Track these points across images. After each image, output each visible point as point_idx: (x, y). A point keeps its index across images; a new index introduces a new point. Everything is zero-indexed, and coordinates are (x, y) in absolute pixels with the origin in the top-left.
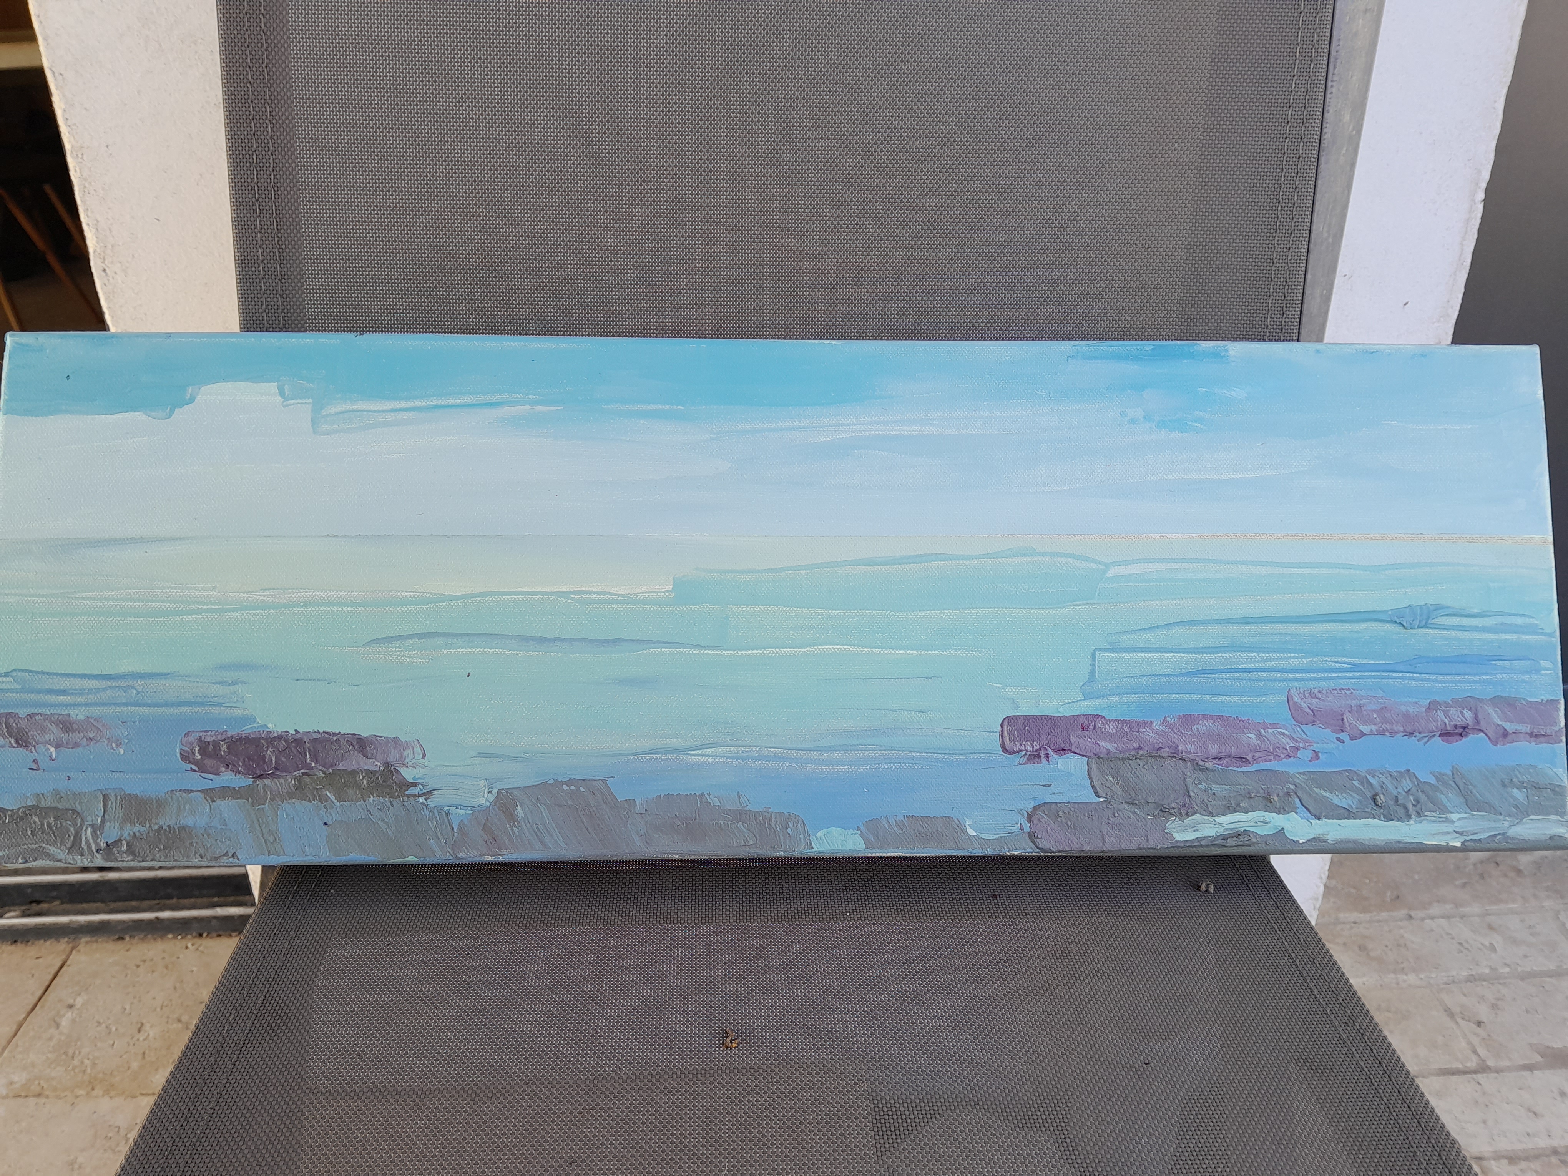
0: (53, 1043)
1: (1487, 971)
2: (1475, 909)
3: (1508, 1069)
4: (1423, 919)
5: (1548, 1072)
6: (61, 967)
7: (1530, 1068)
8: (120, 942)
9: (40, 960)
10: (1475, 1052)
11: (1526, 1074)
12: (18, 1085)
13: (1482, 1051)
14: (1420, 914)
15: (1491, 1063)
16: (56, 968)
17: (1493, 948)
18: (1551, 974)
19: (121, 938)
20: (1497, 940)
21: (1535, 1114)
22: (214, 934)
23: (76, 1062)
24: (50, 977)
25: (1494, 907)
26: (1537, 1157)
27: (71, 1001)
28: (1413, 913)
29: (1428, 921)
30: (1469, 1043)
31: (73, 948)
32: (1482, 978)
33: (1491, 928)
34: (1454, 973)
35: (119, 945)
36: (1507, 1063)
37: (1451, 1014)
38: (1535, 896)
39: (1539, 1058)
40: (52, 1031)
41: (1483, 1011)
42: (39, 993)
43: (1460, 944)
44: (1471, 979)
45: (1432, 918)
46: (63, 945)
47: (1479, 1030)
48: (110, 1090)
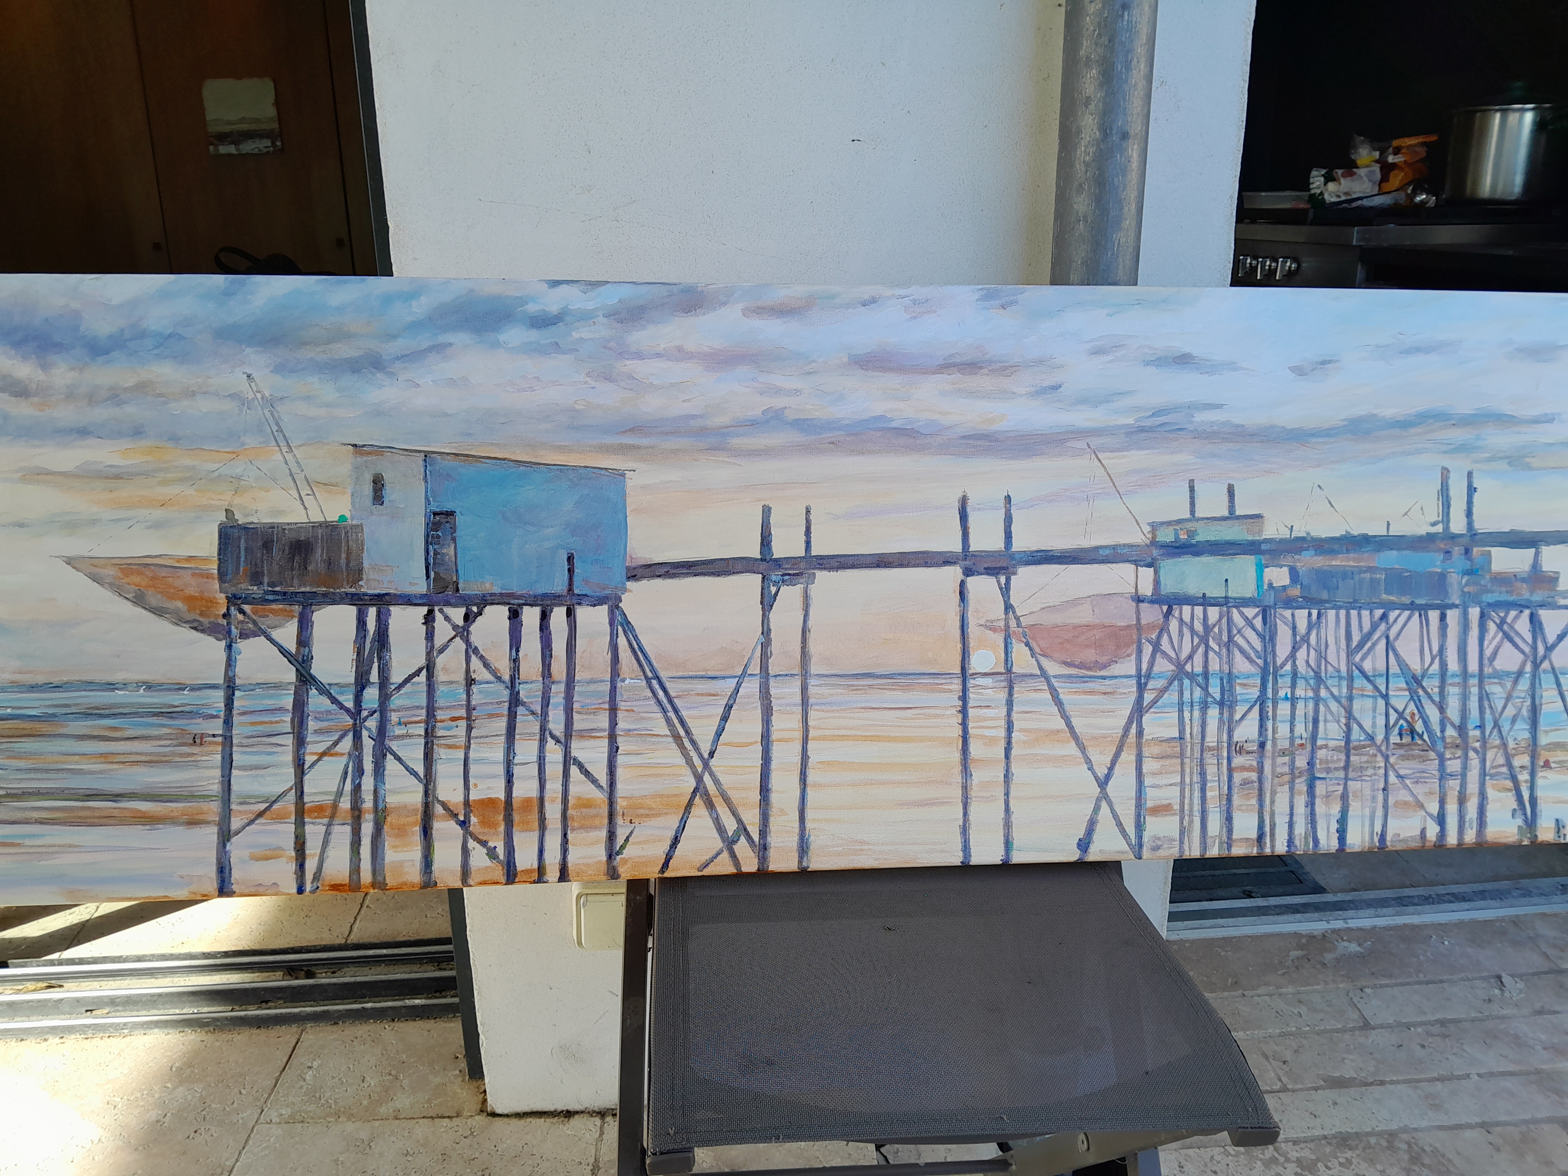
0: (304, 1089)
1: (1294, 1029)
2: (1290, 989)
3: (1301, 1090)
4: (1252, 997)
5: (1327, 1091)
6: (297, 1043)
7: (1316, 1089)
8: (335, 1026)
9: (281, 1039)
10: (1280, 1080)
11: (1313, 1092)
12: (286, 1116)
13: (1284, 1079)
14: (1251, 993)
15: (1289, 1087)
16: (294, 1044)
17: (1300, 1015)
18: (1337, 1031)
19: (337, 1023)
20: (1303, 1010)
21: (1315, 1116)
22: (403, 1019)
23: (323, 1101)
24: (291, 1049)
25: (1303, 988)
26: (1312, 1141)
27: (310, 1064)
28: (1245, 993)
29: (1256, 998)
30: (1277, 1074)
31: (302, 1031)
32: (1291, 1034)
33: (1300, 1002)
34: (1271, 1031)
35: (335, 1028)
36: (1301, 1086)
37: (1266, 1057)
38: (1334, 981)
39: (1323, 1083)
40: (301, 1083)
41: (1288, 1055)
42: (285, 1060)
43: (1278, 1012)
44: (1282, 1035)
45: (1259, 996)
46: (294, 1028)
47: (1285, 1066)
48: (351, 1117)
